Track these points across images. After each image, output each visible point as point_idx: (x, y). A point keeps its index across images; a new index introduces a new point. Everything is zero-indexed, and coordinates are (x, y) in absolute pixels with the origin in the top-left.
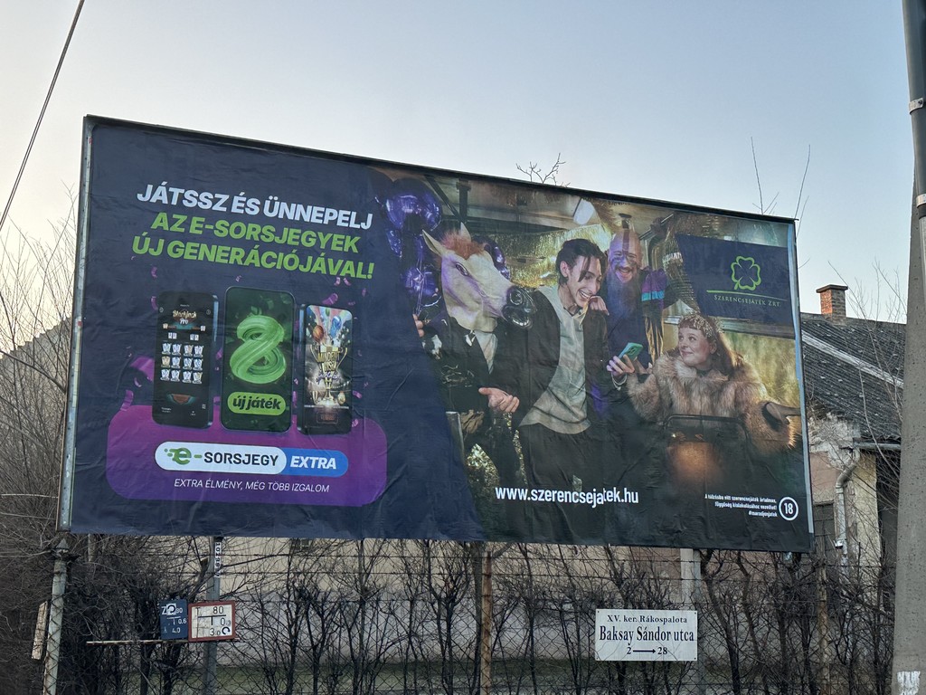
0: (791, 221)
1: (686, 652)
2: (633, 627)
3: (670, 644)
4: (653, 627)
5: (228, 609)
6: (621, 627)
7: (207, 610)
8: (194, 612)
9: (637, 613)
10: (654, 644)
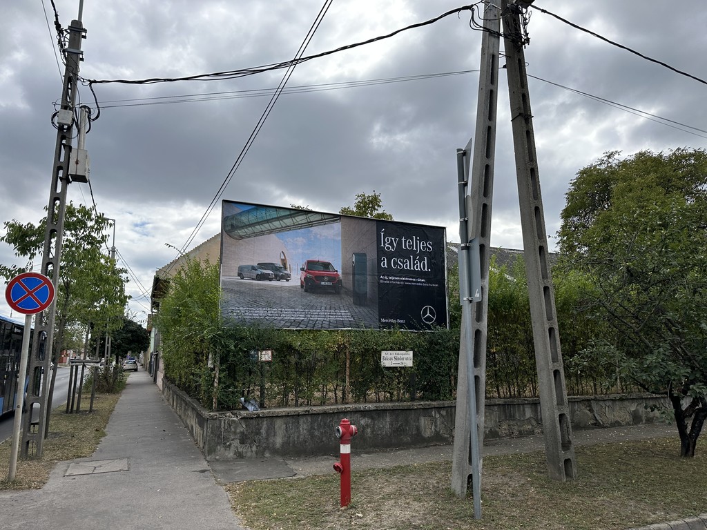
0: (445, 228)
1: (410, 364)
2: (393, 356)
3: (405, 361)
4: (399, 356)
5: (270, 352)
6: (389, 356)
7: (264, 352)
8: (260, 353)
9: (394, 352)
10: (400, 362)
